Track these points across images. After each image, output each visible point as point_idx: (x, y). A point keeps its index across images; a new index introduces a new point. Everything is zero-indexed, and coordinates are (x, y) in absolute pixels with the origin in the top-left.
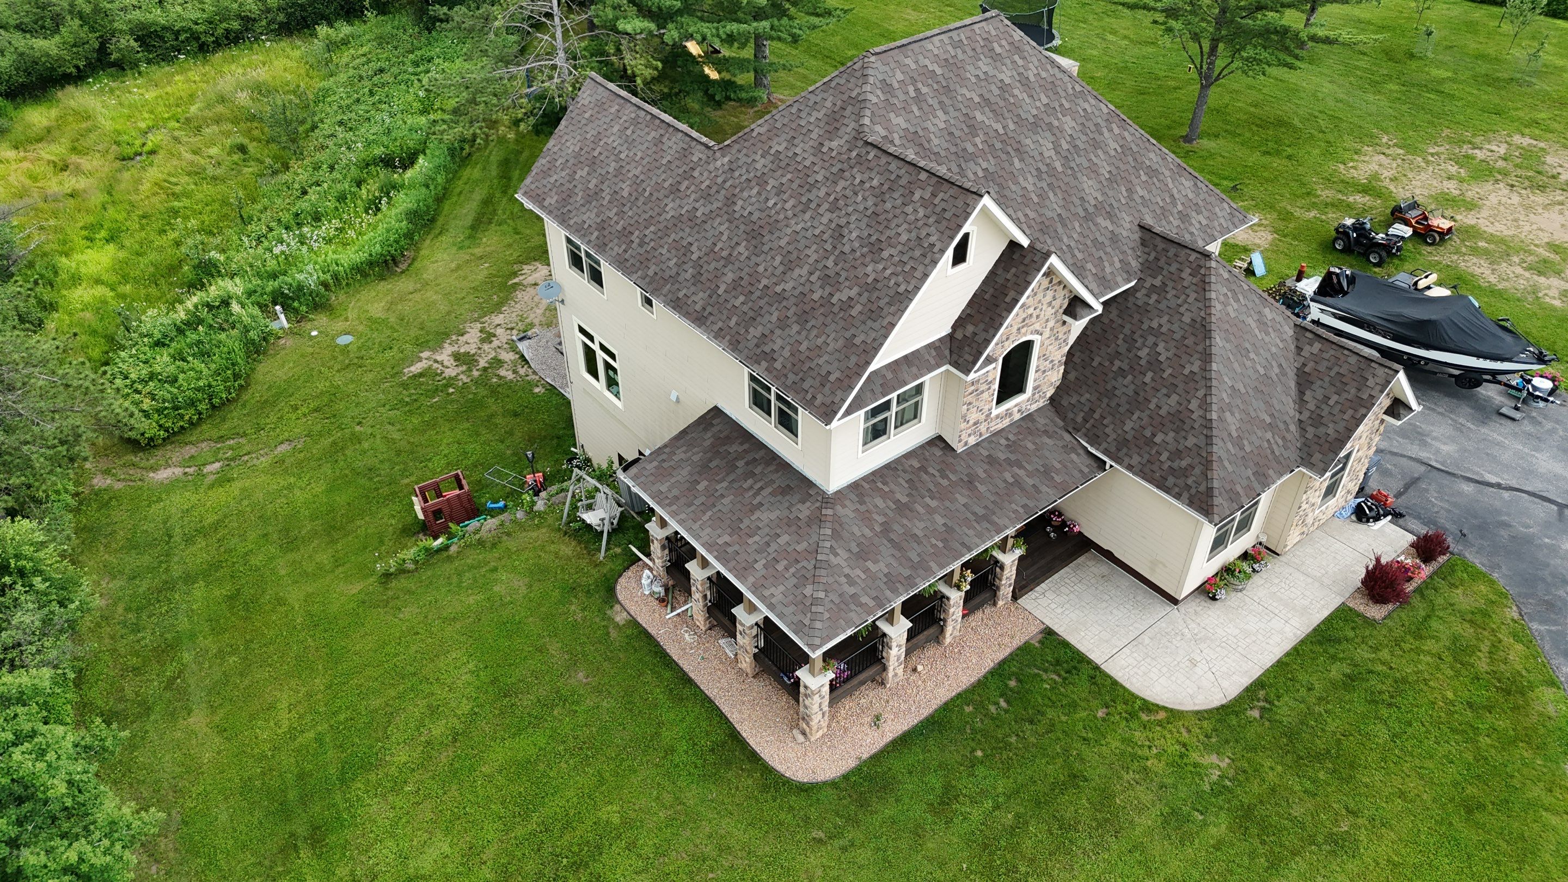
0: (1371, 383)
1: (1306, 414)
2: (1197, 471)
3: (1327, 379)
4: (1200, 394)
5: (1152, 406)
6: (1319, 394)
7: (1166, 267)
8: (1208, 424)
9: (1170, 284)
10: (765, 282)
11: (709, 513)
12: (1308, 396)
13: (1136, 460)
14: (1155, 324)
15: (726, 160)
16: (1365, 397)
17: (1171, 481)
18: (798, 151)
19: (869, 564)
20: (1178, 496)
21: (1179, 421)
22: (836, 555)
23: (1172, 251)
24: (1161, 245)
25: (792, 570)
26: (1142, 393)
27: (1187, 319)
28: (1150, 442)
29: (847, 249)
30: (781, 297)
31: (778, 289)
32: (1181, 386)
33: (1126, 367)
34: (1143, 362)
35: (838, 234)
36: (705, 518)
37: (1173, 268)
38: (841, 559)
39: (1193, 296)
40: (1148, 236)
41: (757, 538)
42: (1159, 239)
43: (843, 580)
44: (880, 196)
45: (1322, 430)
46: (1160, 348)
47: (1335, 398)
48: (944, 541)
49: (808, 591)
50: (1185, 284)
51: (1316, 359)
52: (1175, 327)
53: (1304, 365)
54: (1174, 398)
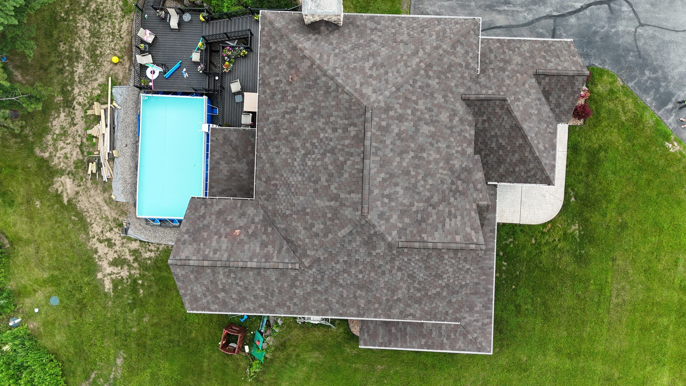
0: (577, 84)
1: (553, 106)
2: (539, 173)
3: (557, 90)
4: (528, 149)
5: (508, 160)
6: (556, 96)
7: (486, 111)
8: (537, 159)
9: (492, 117)
10: (384, 298)
11: (408, 337)
12: (551, 98)
13: (510, 179)
14: (493, 133)
15: (314, 270)
16: (576, 90)
17: (529, 180)
18: (357, 257)
19: (476, 309)
20: (535, 183)
21: (523, 161)
22: (465, 318)
23: (485, 104)
24: (478, 103)
25: (457, 335)
26: (501, 158)
27: (507, 126)
28: (514, 172)
29: (421, 279)
30: (399, 300)
31: (395, 298)
32: (517, 150)
33: (488, 153)
34: (495, 148)
35: (412, 276)
36: (408, 339)
37: (490, 110)
38: (468, 318)
39: (506, 118)
40: (469, 102)
41: (434, 333)
42: (475, 101)
43: (475, 323)
44: (425, 262)
45: (562, 108)
46: (500, 141)
47: (563, 96)
48: (484, 274)
49: (470, 337)
50: (500, 114)
51: (549, 84)
52: (503, 131)
53: (544, 88)
54: (517, 155)
